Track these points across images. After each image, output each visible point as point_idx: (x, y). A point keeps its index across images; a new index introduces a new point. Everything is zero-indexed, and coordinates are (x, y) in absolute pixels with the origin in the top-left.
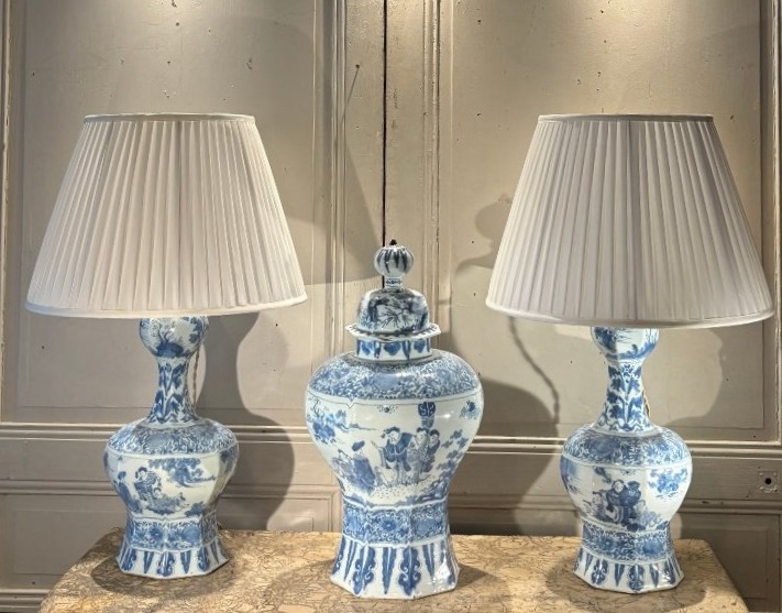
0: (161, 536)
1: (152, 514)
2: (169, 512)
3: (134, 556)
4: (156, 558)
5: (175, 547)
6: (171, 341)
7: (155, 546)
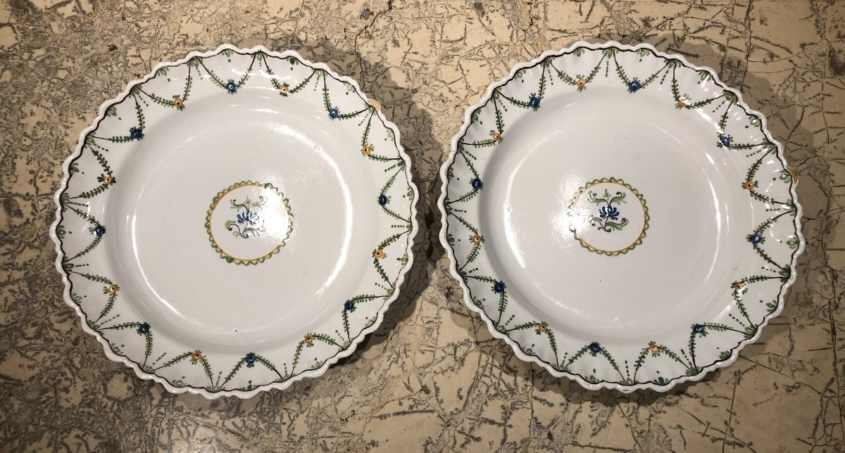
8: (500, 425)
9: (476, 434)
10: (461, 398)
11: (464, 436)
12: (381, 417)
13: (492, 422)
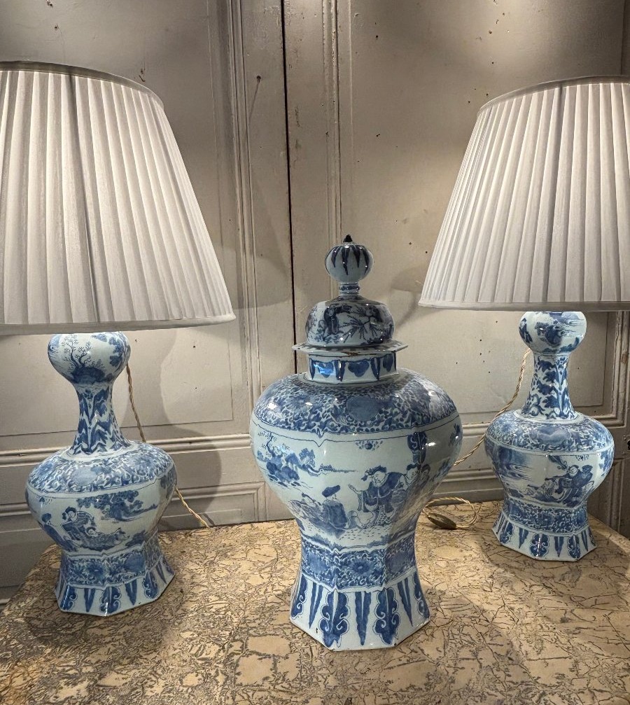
0: (101, 571)
1: (88, 551)
2: (107, 548)
3: (73, 594)
4: (98, 595)
5: (119, 579)
6: (87, 365)
7: (96, 583)
8: (473, 659)
9: (459, 666)
10: (440, 651)
11: (452, 669)
12: (390, 668)
13: (468, 659)
